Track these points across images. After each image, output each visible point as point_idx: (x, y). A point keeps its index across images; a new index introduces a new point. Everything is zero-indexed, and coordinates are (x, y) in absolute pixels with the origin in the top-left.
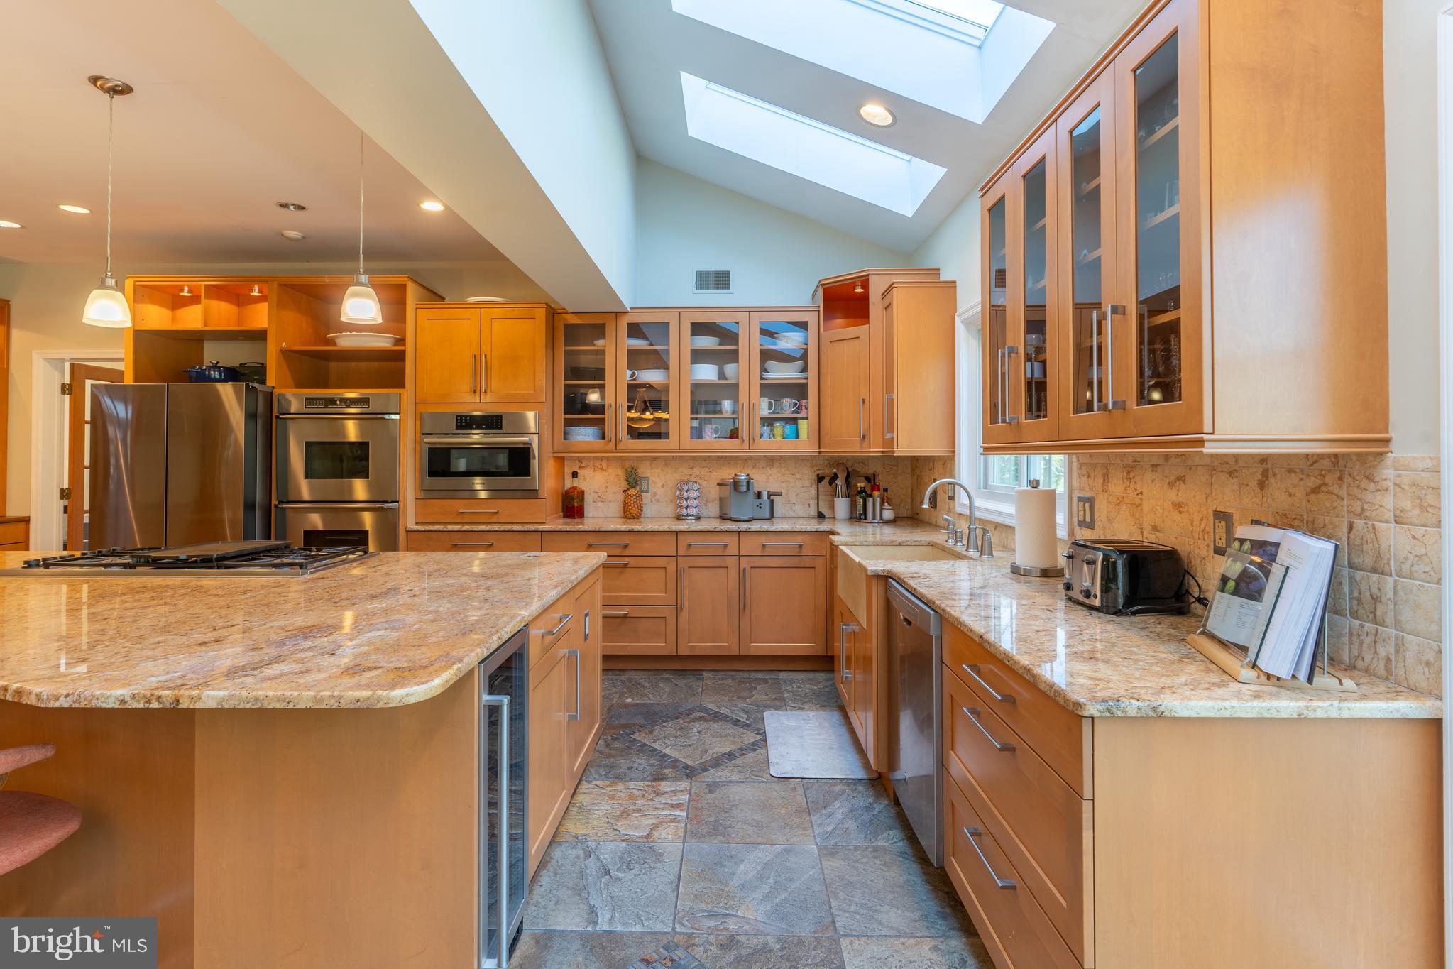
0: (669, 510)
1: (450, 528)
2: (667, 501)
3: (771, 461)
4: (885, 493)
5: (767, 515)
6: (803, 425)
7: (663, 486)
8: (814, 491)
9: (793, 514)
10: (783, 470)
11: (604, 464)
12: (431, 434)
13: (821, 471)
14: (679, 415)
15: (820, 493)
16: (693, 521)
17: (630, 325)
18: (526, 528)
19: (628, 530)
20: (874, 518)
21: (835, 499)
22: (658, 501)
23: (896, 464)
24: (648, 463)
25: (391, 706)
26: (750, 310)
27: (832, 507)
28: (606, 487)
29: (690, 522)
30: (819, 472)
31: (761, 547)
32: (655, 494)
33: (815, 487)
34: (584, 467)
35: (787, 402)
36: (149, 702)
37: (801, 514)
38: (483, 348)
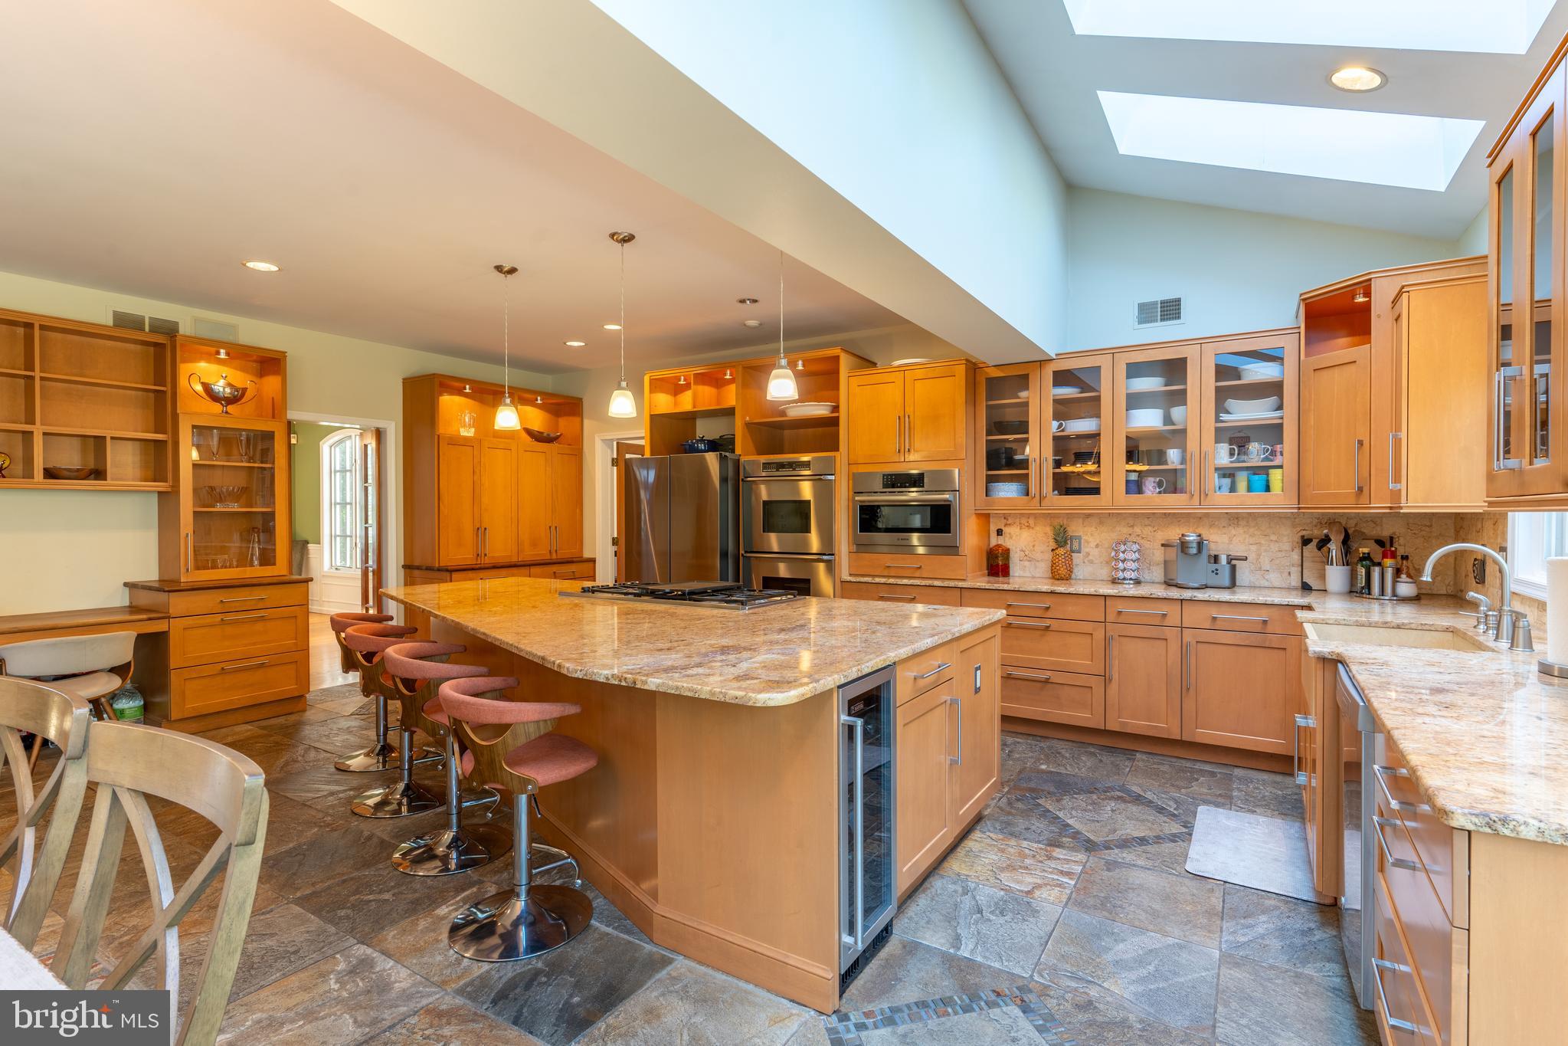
0: (1104, 573)
1: (877, 580)
2: (1101, 563)
3: (1234, 519)
4: (1404, 562)
5: (1227, 582)
6: (1276, 476)
7: (1097, 546)
8: (1296, 556)
9: (1266, 584)
10: (1252, 530)
11: (1031, 522)
12: (862, 493)
13: (1308, 532)
14: (1113, 470)
15: (1304, 559)
16: (1131, 586)
17: (1055, 373)
18: (946, 584)
19: (1049, 591)
20: (1383, 592)
21: (1327, 567)
22: (1091, 562)
23: (1428, 524)
24: (1081, 520)
25: (758, 705)
26: (1201, 341)
27: (1322, 577)
28: (1034, 546)
29: (1127, 586)
30: (1304, 533)
31: (1210, 619)
32: (1088, 554)
33: (1298, 551)
34: (1010, 524)
35: (1254, 448)
36: (620, 681)
37: (1277, 584)
38: (907, 409)
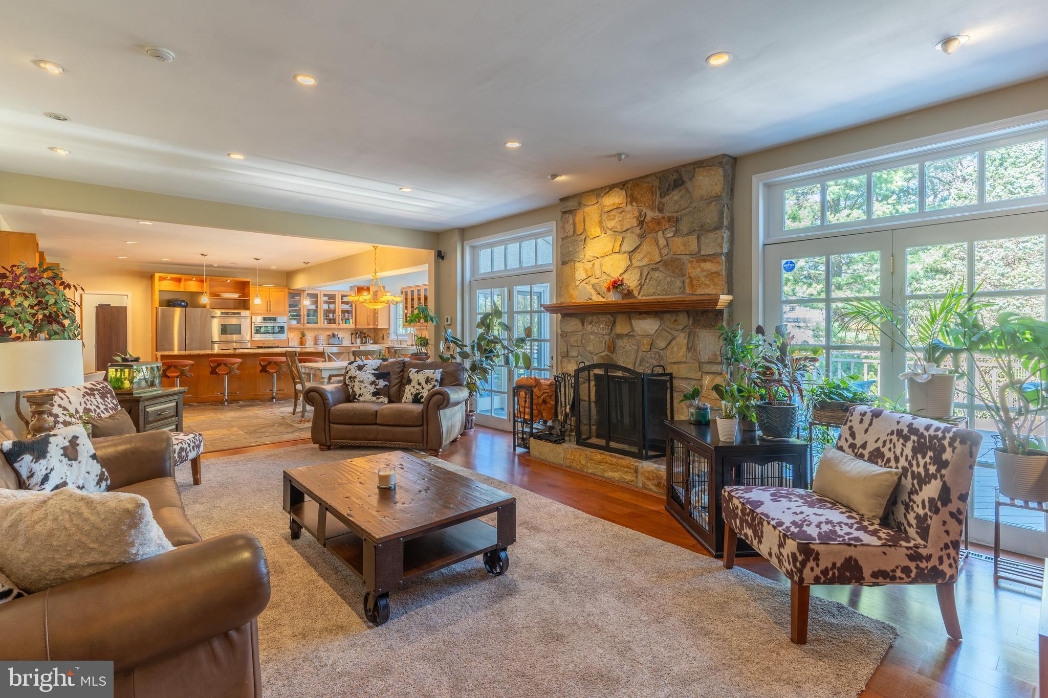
0: (313, 343)
2: (312, 340)
6: (351, 321)
8: (350, 337)
10: (343, 332)
12: (255, 322)
17: (307, 294)
26: (338, 291)
27: (356, 341)
28: (294, 337)
30: (352, 332)
32: (309, 339)
35: (346, 314)
